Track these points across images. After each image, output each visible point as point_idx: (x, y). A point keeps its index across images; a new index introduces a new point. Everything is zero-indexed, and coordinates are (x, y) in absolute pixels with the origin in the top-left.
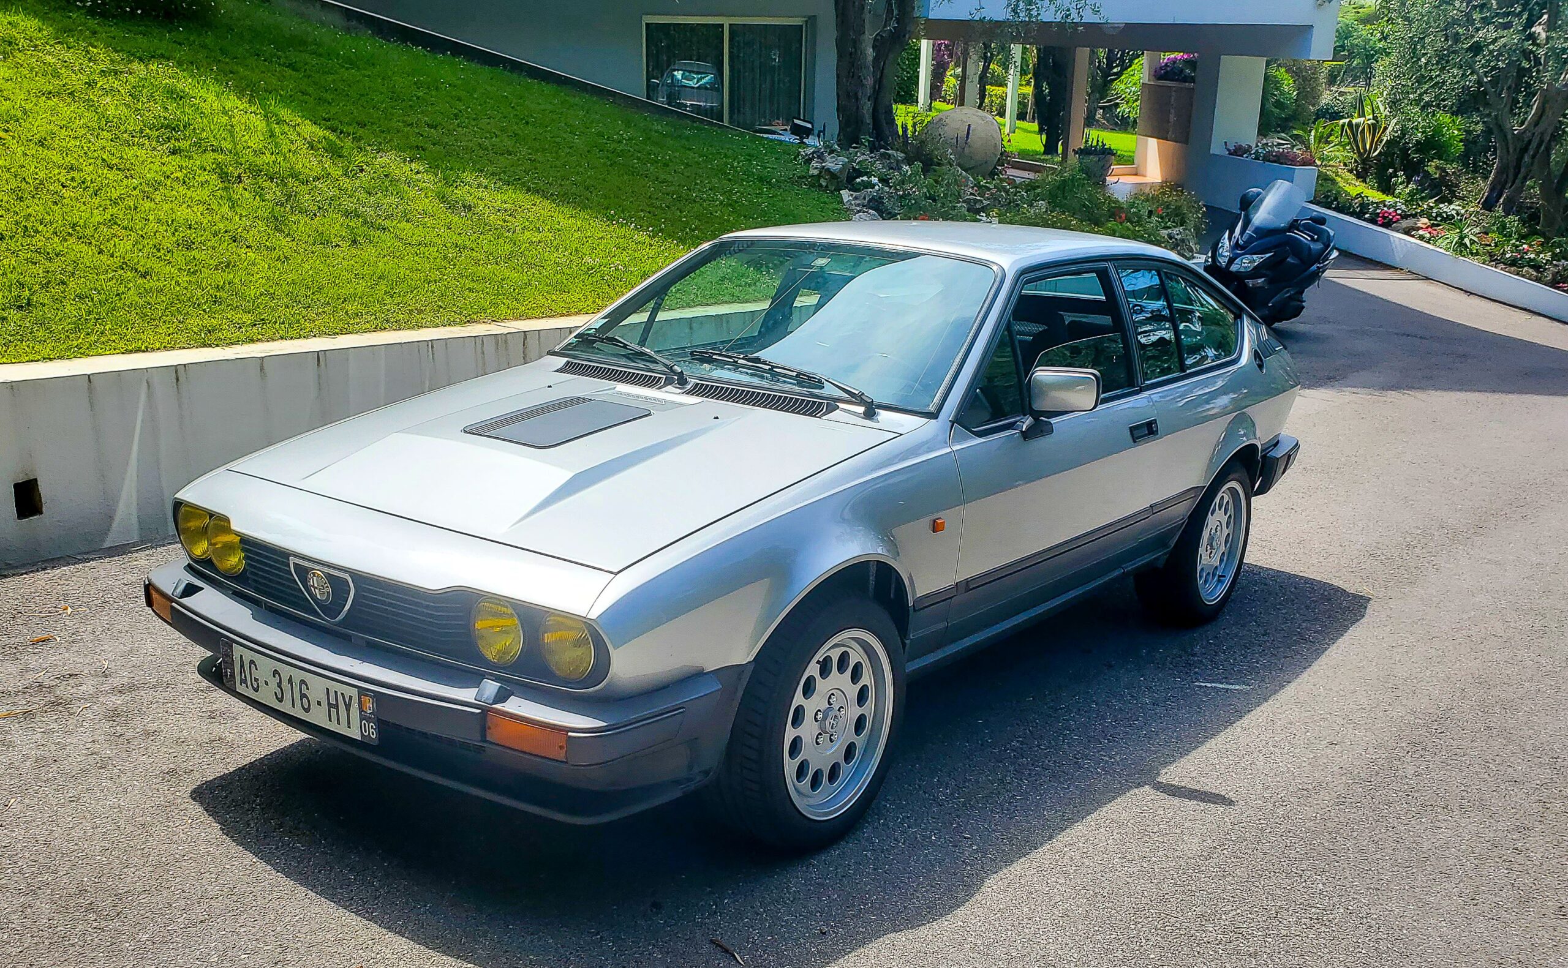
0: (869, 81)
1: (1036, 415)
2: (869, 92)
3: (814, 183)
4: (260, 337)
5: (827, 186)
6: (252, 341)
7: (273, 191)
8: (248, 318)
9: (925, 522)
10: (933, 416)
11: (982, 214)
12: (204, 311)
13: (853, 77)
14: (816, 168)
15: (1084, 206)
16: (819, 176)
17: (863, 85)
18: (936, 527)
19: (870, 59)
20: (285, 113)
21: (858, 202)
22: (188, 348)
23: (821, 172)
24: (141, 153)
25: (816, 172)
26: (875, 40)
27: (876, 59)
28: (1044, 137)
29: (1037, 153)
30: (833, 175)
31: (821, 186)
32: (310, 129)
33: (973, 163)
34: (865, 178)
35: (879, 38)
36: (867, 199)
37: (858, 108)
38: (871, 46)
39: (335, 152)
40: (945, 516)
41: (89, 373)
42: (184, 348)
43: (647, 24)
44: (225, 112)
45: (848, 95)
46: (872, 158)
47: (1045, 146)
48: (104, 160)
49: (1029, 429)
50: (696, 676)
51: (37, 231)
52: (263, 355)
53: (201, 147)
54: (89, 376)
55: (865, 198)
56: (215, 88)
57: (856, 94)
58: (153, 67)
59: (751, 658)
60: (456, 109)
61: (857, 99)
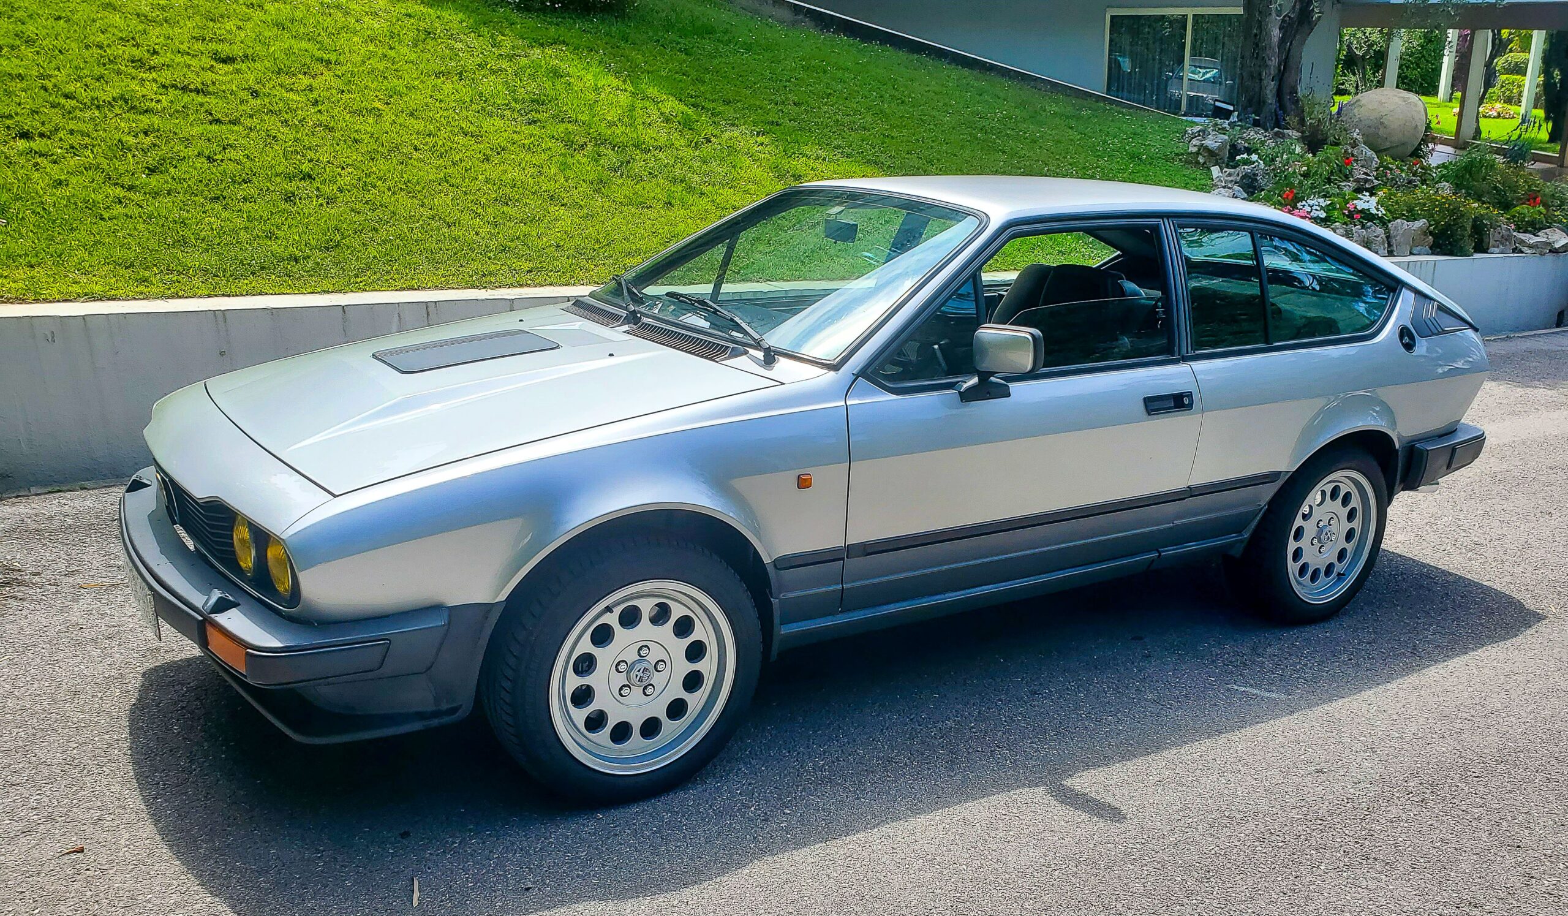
0: (1274, 62)
1: (984, 376)
2: (1273, 72)
3: (1191, 160)
4: (529, 282)
5: (1205, 163)
6: (521, 286)
7: (611, 156)
8: (526, 265)
9: (792, 476)
10: (835, 368)
11: (1365, 193)
12: (490, 258)
13: (1257, 58)
14: (1195, 146)
15: (1496, 188)
16: (1198, 153)
17: (1267, 66)
18: (803, 483)
19: (1275, 40)
20: (653, 91)
21: (1230, 179)
22: (457, 288)
23: (1199, 150)
24: (499, 123)
25: (1195, 149)
26: (1283, 21)
27: (1282, 41)
28: (1550, 125)
29: (1540, 142)
30: (1211, 153)
31: (1198, 163)
32: (671, 105)
33: (1387, 145)
34: (1245, 156)
35: (1287, 19)
36: (1240, 175)
37: (1261, 88)
38: (1278, 27)
39: (687, 124)
40: (816, 474)
41: (343, 304)
42: (453, 288)
43: (1112, 17)
44: (596, 89)
45: (1252, 77)
46: (1266, 136)
47: (1549, 134)
48: (462, 128)
49: (970, 389)
50: (436, 608)
51: (374, 187)
52: (513, 297)
53: (560, 118)
54: (343, 307)
55: (1238, 175)
56: (595, 69)
57: (1260, 74)
58: (549, 51)
59: (503, 596)
60: (831, 89)
61: (1261, 80)
